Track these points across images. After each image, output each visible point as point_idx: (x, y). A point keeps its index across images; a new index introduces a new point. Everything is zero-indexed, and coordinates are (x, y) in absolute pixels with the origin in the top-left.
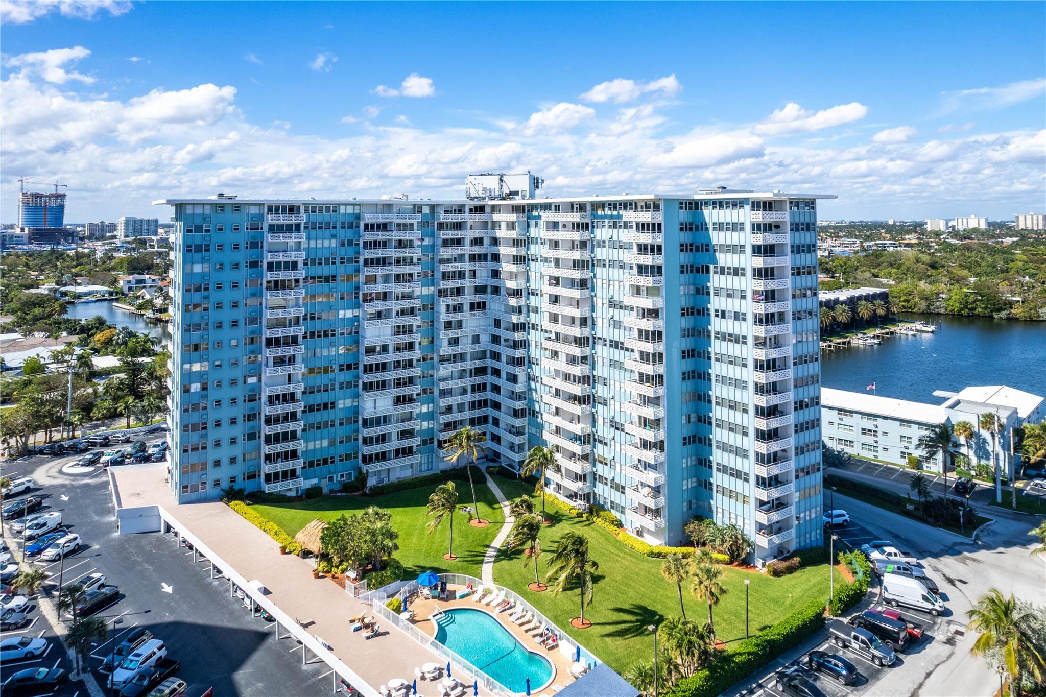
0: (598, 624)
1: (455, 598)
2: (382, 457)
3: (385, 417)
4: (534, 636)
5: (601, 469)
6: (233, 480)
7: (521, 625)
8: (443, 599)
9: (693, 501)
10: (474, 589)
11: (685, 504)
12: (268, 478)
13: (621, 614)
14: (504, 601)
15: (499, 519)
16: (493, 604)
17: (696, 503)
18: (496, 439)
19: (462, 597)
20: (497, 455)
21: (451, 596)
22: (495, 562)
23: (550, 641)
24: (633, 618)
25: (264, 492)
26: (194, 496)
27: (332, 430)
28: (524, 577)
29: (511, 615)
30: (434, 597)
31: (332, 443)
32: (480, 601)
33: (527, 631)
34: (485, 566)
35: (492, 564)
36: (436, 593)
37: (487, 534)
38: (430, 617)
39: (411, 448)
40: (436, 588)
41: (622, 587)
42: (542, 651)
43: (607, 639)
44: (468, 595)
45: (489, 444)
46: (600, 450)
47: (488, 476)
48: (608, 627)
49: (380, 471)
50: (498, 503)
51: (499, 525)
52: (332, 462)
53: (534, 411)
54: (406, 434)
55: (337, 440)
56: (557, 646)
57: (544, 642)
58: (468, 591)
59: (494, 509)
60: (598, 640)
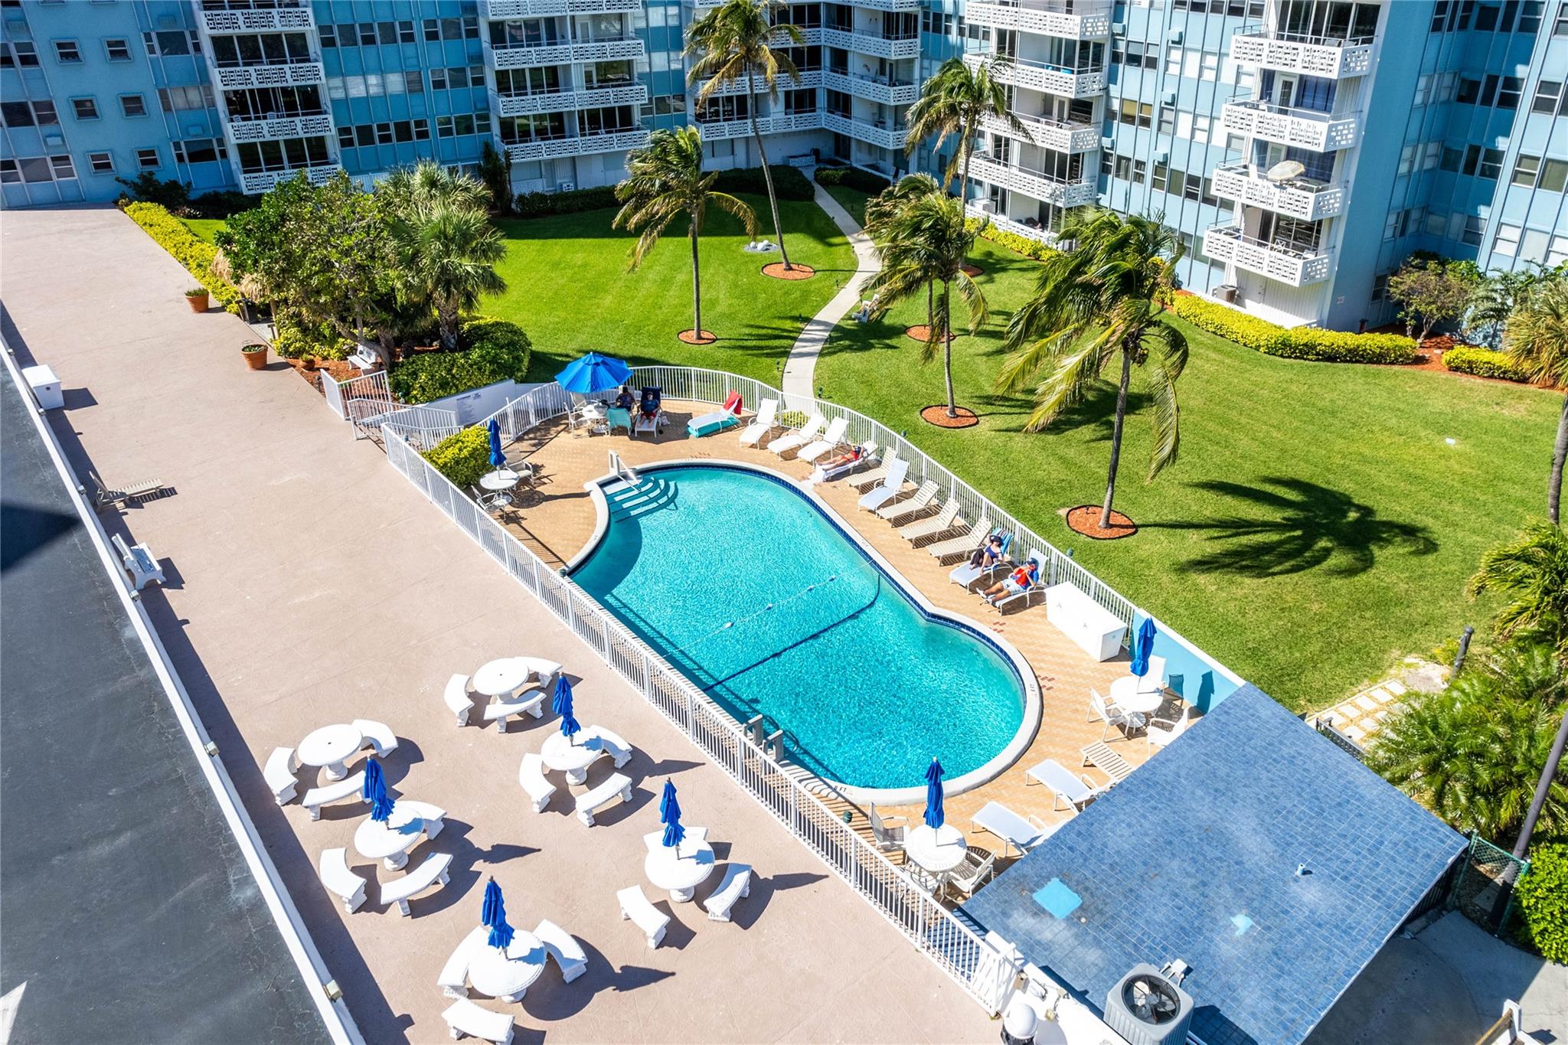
0: (1156, 525)
1: (686, 435)
2: (556, 126)
3: (550, 22)
4: (948, 561)
5: (1126, 140)
6: (148, 157)
7: (899, 522)
8: (644, 436)
9: (1415, 215)
10: (745, 412)
11: (1392, 219)
12: (249, 156)
13: (1228, 499)
14: (841, 448)
15: (840, 264)
16: (806, 454)
17: (1420, 222)
18: (841, 103)
19: (708, 432)
20: (842, 144)
21: (676, 428)
22: (821, 354)
23: (1011, 584)
24: (1277, 516)
25: (241, 194)
26: (39, 189)
27: (409, 48)
28: (908, 391)
29: (865, 489)
30: (617, 431)
31: (414, 85)
32: (762, 444)
33: (920, 543)
34: (792, 363)
35: (814, 360)
36: (624, 418)
37: (805, 295)
38: (591, 486)
39: (626, 112)
40: (625, 402)
41: (1211, 426)
42: (978, 614)
43: (1202, 579)
44: (727, 427)
45: (823, 118)
46: (1131, 84)
47: (818, 187)
48: (1193, 536)
49: (552, 163)
50: (841, 234)
51: (840, 276)
52: (423, 135)
53: (938, 17)
54: (610, 74)
55: (428, 79)
56: (1038, 598)
57: (982, 584)
58: (725, 414)
59: (831, 245)
60: (1167, 579)
